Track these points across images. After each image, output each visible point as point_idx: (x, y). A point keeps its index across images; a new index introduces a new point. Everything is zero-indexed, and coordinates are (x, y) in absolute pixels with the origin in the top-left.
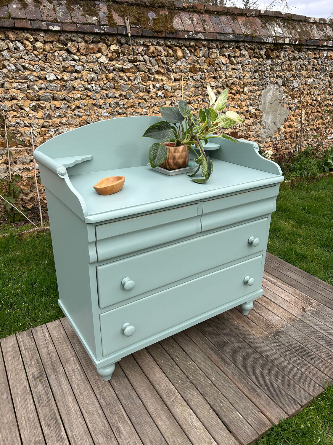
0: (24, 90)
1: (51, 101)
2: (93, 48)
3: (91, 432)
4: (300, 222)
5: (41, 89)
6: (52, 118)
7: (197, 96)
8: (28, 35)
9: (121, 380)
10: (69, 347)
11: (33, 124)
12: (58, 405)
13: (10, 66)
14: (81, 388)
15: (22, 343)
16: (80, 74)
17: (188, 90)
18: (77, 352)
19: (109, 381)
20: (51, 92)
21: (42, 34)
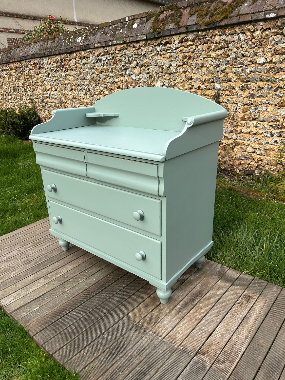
0: (238, 73)
1: (258, 82)
5: (251, 72)
6: (255, 97)
8: (250, 27)
11: (239, 102)
13: (232, 55)
19: (64, 251)
20: (259, 74)
21: (261, 23)
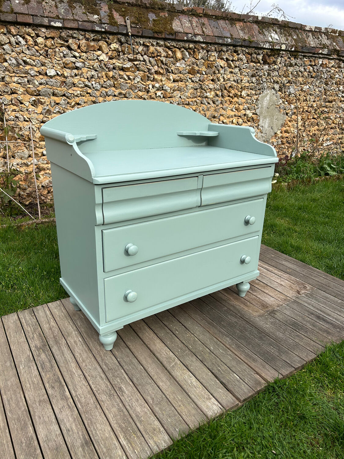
0: (24, 84)
1: (51, 97)
2: (93, 46)
3: (94, 392)
4: (296, 220)
5: (41, 84)
6: (52, 113)
7: (195, 97)
8: (30, 30)
9: (122, 349)
10: (71, 324)
11: (32, 119)
12: (62, 370)
13: (11, 60)
14: (84, 357)
15: (23, 319)
16: (81, 71)
17: (187, 91)
18: (79, 327)
19: (111, 350)
20: (51, 87)
21: (44, 30)
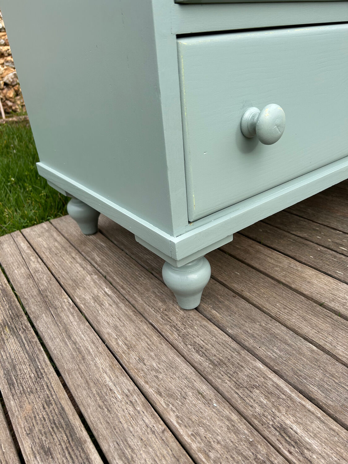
3: (195, 456)
9: (227, 303)
10: (79, 260)
12: (70, 384)
14: (128, 335)
18: (99, 266)
19: (196, 309)
